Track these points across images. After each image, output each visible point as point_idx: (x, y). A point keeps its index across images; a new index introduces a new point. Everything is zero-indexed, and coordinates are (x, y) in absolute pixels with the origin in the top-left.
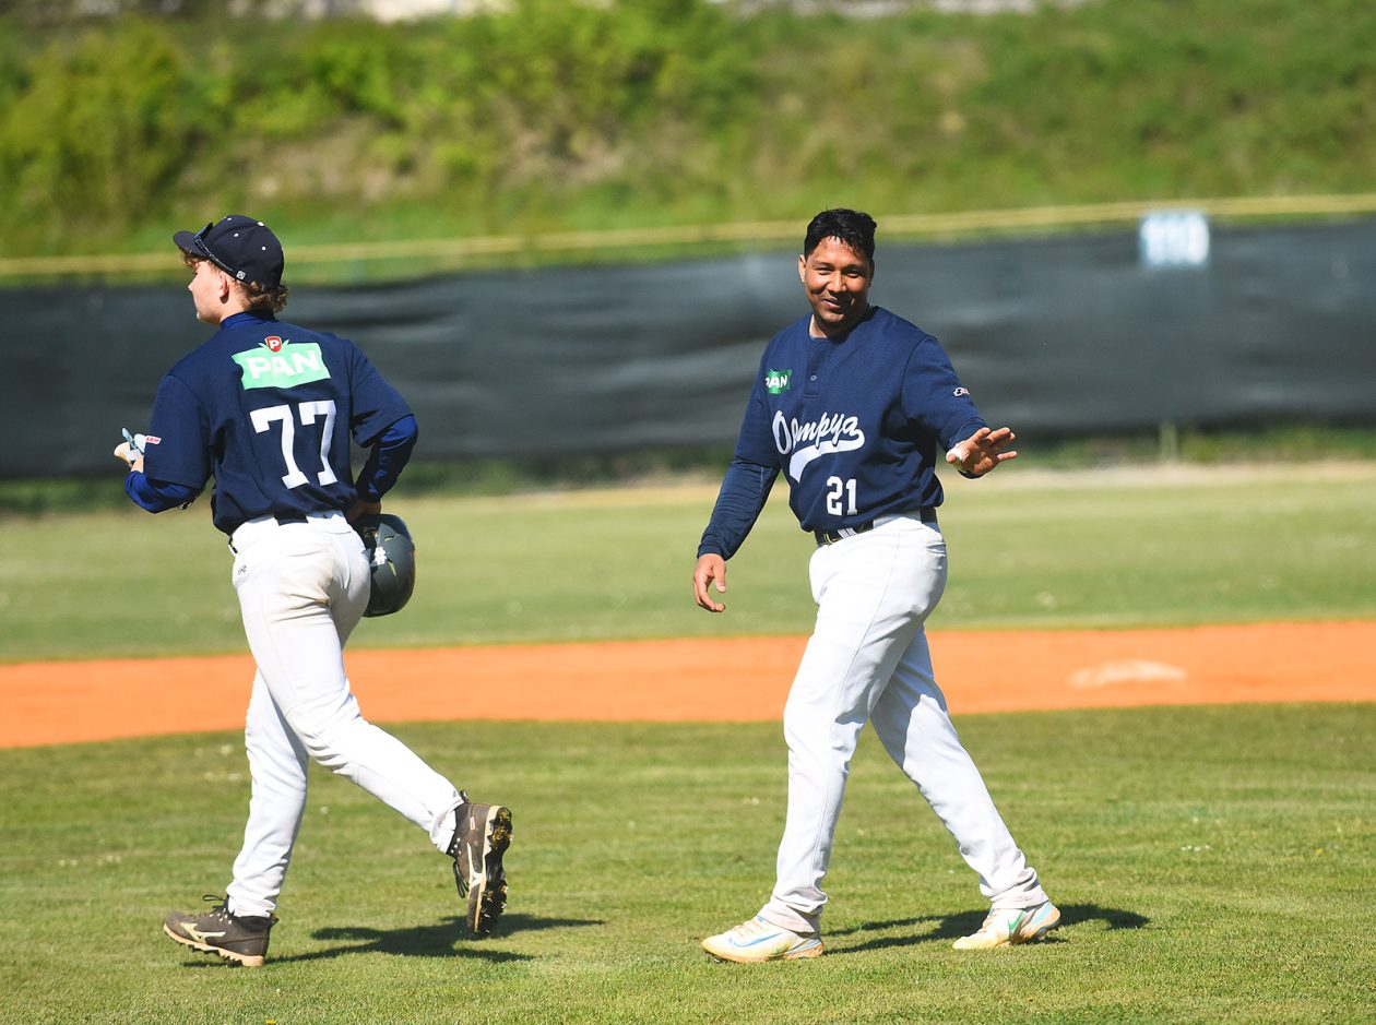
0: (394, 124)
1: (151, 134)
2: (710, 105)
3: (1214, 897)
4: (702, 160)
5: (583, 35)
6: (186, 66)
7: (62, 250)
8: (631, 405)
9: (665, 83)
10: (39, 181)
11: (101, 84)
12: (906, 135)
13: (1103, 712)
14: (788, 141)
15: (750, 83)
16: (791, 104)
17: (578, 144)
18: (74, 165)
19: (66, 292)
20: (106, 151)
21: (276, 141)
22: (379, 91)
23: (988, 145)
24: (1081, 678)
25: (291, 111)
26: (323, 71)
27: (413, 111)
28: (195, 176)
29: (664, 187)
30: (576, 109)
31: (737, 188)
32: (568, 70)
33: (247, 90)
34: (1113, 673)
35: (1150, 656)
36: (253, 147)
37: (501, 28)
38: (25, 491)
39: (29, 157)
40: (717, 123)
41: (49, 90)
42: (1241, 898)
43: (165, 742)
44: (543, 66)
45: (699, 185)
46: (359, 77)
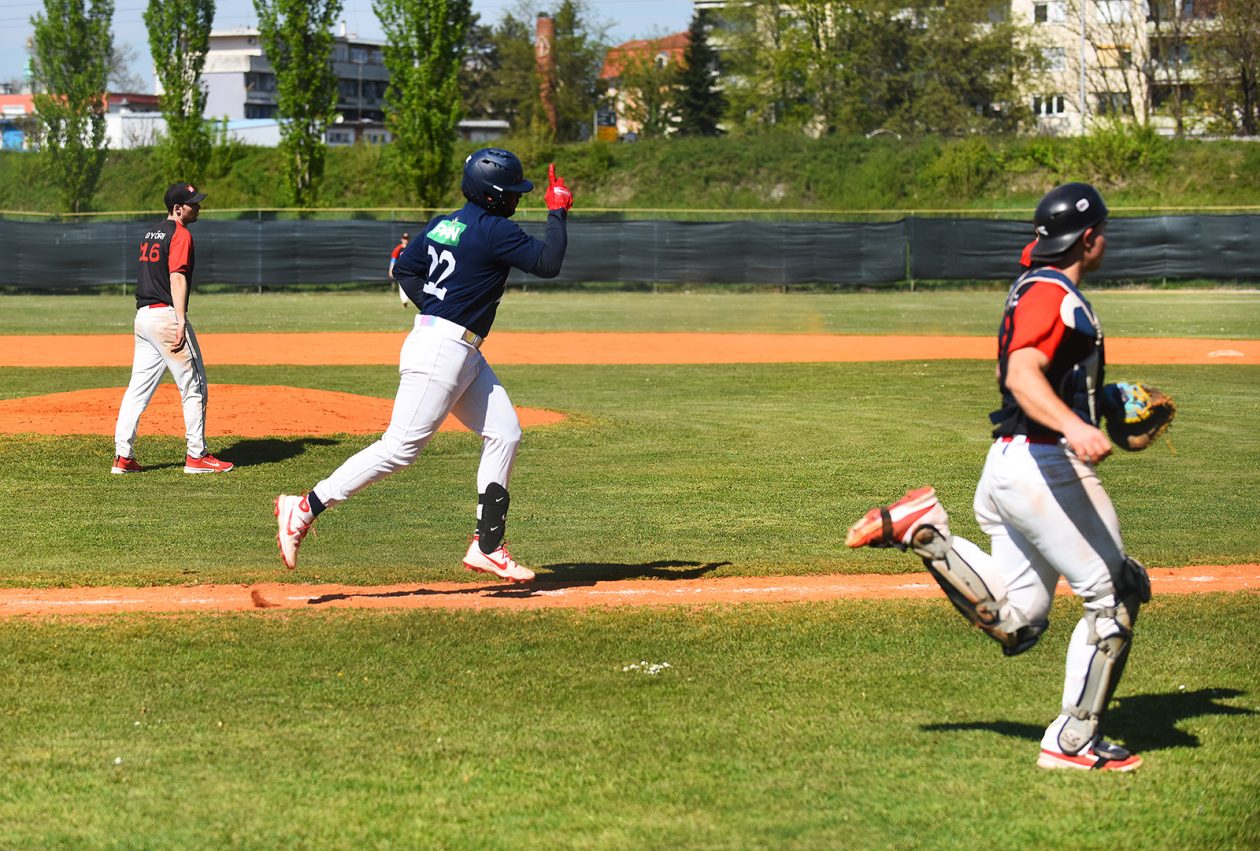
0: (1055, 171)
1: (978, 171)
2: (1156, 167)
3: (1200, 426)
4: (1152, 185)
5: (1116, 144)
6: (991, 151)
7: (948, 207)
8: (1124, 262)
9: (1142, 160)
10: (942, 184)
11: (963, 154)
12: (1218, 179)
13: (1208, 366)
14: (1180, 180)
15: (1168, 161)
16: (1182, 168)
17: (1112, 178)
18: (954, 180)
19: (948, 219)
20: (964, 176)
21: (1017, 174)
22: (1050, 160)
23: (1244, 184)
24: (1212, 354)
25: (1022, 165)
26: (1033, 153)
27: (1061, 166)
28: (990, 185)
29: (1140, 193)
30: (1112, 168)
31: (1163, 195)
32: (1110, 156)
33: (1009, 158)
34: (1221, 353)
35: (1234, 348)
36: (1010, 176)
37: (1089, 141)
38: (931, 282)
39: (940, 177)
40: (1157, 173)
41: (947, 156)
42: (1210, 427)
43: (908, 362)
44: (1102, 153)
45: (1151, 193)
46: (1044, 155)
